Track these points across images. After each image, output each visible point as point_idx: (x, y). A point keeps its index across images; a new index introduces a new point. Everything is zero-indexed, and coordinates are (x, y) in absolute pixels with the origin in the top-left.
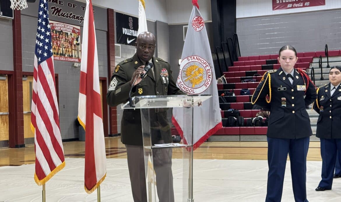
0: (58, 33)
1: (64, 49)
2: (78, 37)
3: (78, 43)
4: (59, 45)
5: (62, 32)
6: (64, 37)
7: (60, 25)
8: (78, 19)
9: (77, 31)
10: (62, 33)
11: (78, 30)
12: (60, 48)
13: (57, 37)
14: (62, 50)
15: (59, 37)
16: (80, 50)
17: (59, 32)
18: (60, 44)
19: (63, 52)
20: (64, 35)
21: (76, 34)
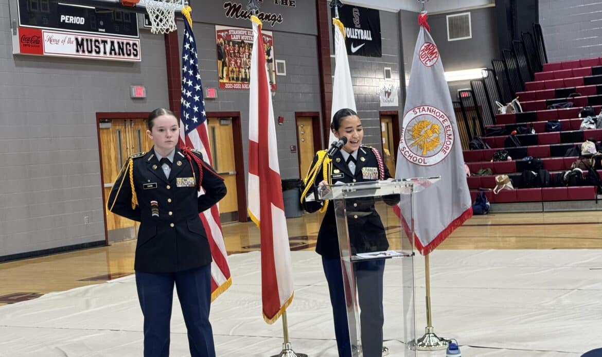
0: (237, 46)
1: (247, 71)
2: (270, 49)
3: (270, 58)
4: (239, 64)
5: (244, 43)
6: (247, 51)
7: (240, 32)
8: (269, 20)
9: (268, 39)
10: (243, 45)
11: (269, 37)
12: (241, 69)
13: (236, 51)
14: (245, 72)
15: (239, 52)
16: (274, 69)
17: (238, 43)
18: (241, 63)
19: (246, 75)
20: (246, 47)
21: (266, 44)
